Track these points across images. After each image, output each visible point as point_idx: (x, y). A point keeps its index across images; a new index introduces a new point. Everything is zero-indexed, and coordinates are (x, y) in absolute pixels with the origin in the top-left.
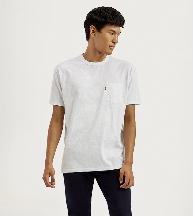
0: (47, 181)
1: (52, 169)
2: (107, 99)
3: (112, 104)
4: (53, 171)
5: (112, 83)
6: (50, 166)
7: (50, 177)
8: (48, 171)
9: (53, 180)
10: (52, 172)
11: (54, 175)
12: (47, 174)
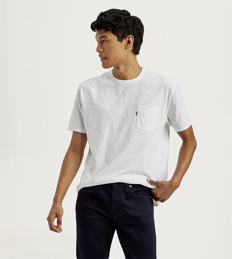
0: (52, 222)
1: (60, 209)
2: (138, 126)
3: (144, 133)
4: (61, 211)
5: (146, 106)
6: (58, 205)
7: (57, 218)
8: (55, 211)
9: (59, 223)
10: (59, 212)
11: (61, 216)
12: (53, 214)
